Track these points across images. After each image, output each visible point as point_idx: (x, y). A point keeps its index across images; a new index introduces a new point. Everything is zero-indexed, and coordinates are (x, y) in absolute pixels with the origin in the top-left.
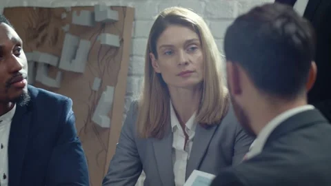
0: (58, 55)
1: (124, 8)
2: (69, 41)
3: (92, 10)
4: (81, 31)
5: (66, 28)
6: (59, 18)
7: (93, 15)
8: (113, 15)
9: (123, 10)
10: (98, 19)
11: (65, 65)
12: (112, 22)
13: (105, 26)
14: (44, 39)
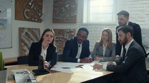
0: (64, 36)
1: (74, 29)
2: (66, 34)
3: (70, 29)
4: (68, 33)
5: (65, 32)
6: (63, 31)
7: (70, 30)
8: (73, 30)
9: (74, 30)
10: (71, 31)
11: (65, 37)
12: (73, 31)
13: (71, 32)
14: (61, 34)
